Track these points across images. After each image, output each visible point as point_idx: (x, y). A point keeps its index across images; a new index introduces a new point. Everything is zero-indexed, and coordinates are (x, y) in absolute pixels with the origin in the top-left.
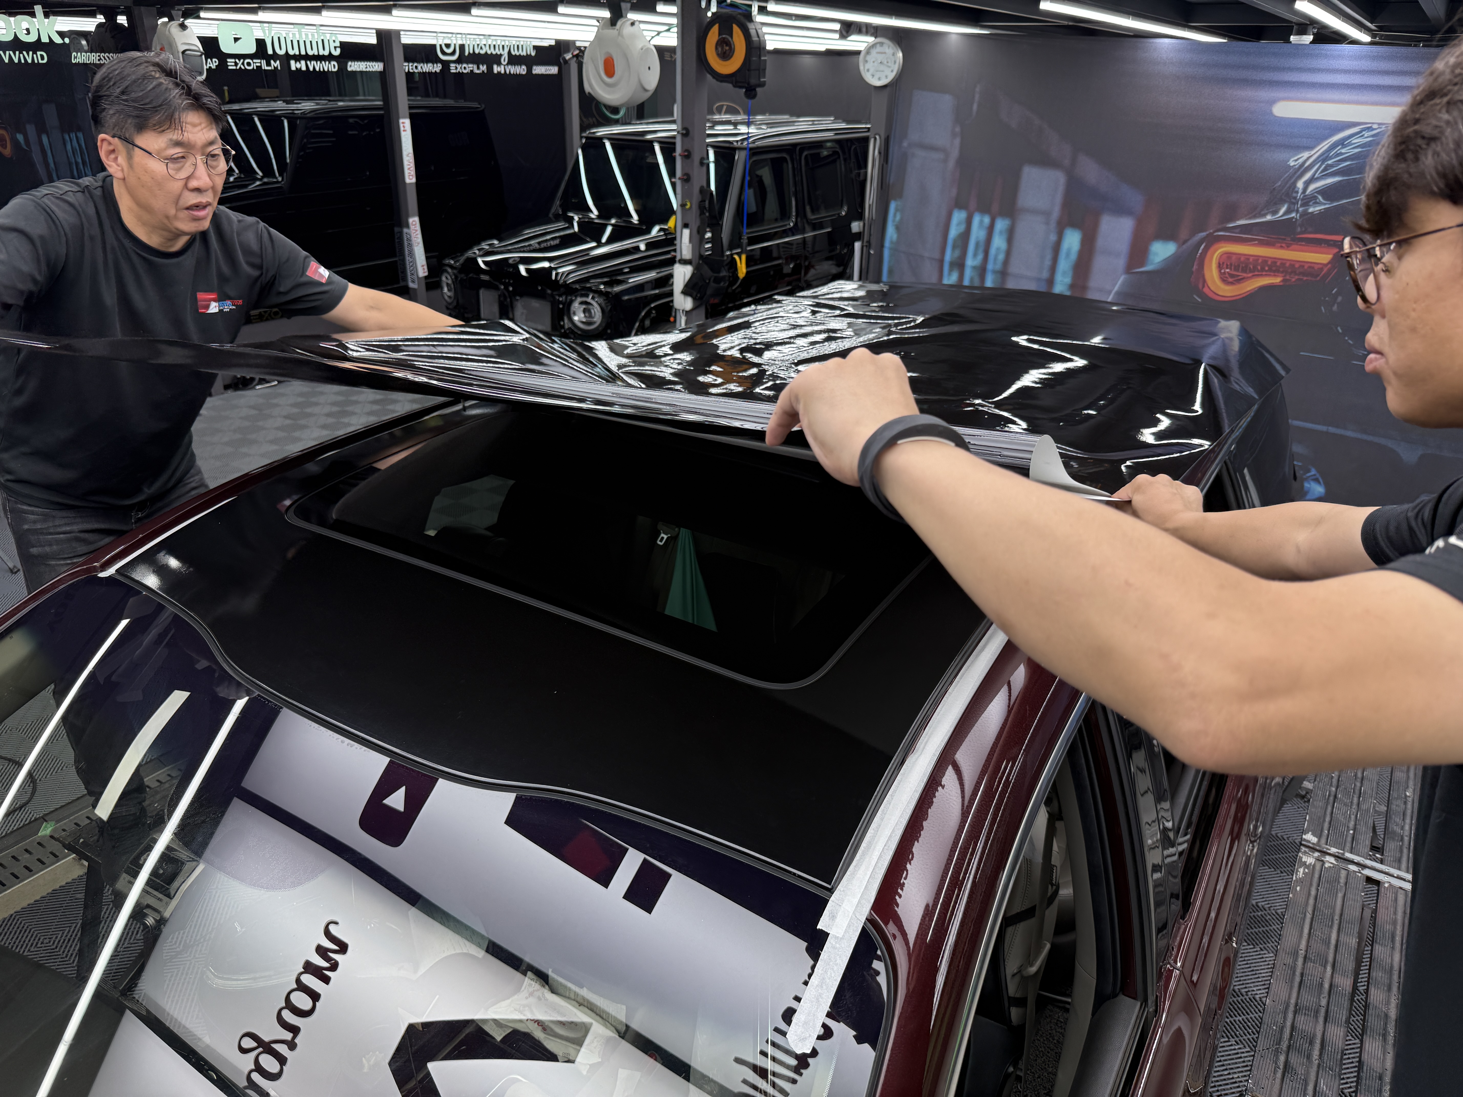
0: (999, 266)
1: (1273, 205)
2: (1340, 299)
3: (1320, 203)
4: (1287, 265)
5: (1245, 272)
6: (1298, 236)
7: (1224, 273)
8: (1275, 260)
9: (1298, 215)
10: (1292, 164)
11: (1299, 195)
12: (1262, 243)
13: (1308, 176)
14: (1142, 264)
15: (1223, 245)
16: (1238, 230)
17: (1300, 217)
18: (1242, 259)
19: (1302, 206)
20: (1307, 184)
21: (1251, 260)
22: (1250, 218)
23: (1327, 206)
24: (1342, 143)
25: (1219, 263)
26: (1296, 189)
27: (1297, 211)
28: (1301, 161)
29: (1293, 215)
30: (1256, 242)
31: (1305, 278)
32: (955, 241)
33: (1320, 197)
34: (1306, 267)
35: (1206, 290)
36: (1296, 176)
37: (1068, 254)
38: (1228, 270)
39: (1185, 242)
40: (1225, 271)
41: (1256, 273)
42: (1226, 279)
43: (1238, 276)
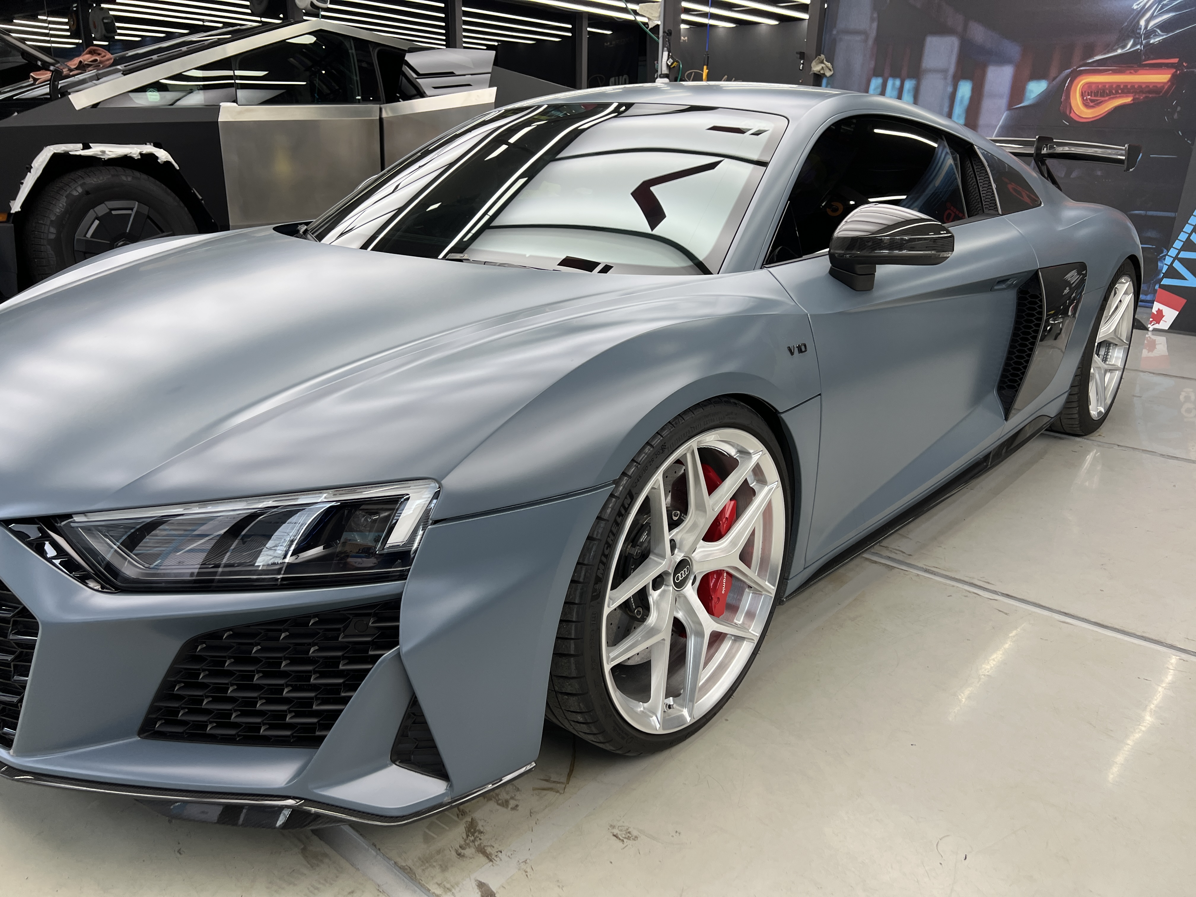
1: (1121, 42)
2: (1179, 109)
3: (1160, 35)
4: (1136, 87)
5: (1104, 97)
6: (1144, 63)
7: (1087, 99)
8: (1126, 85)
9: (1142, 46)
10: (1135, 7)
11: (1142, 31)
12: (1115, 72)
13: (1148, 15)
14: (1021, 101)
15: (1084, 77)
16: (1095, 65)
17: (1143, 48)
18: (1101, 86)
19: (1144, 40)
20: (1148, 22)
21: (1107, 87)
22: (1105, 54)
23: (1164, 37)
25: (1082, 92)
26: (1140, 27)
27: (1141, 44)
28: (1142, 4)
29: (1139, 47)
30: (1111, 72)
31: (1151, 95)
33: (1159, 31)
34: (1151, 87)
35: (1072, 115)
36: (1138, 17)
37: (962, 100)
38: (1089, 97)
39: (1054, 79)
40: (1087, 98)
41: (1112, 96)
42: (1087, 104)
43: (1097, 100)
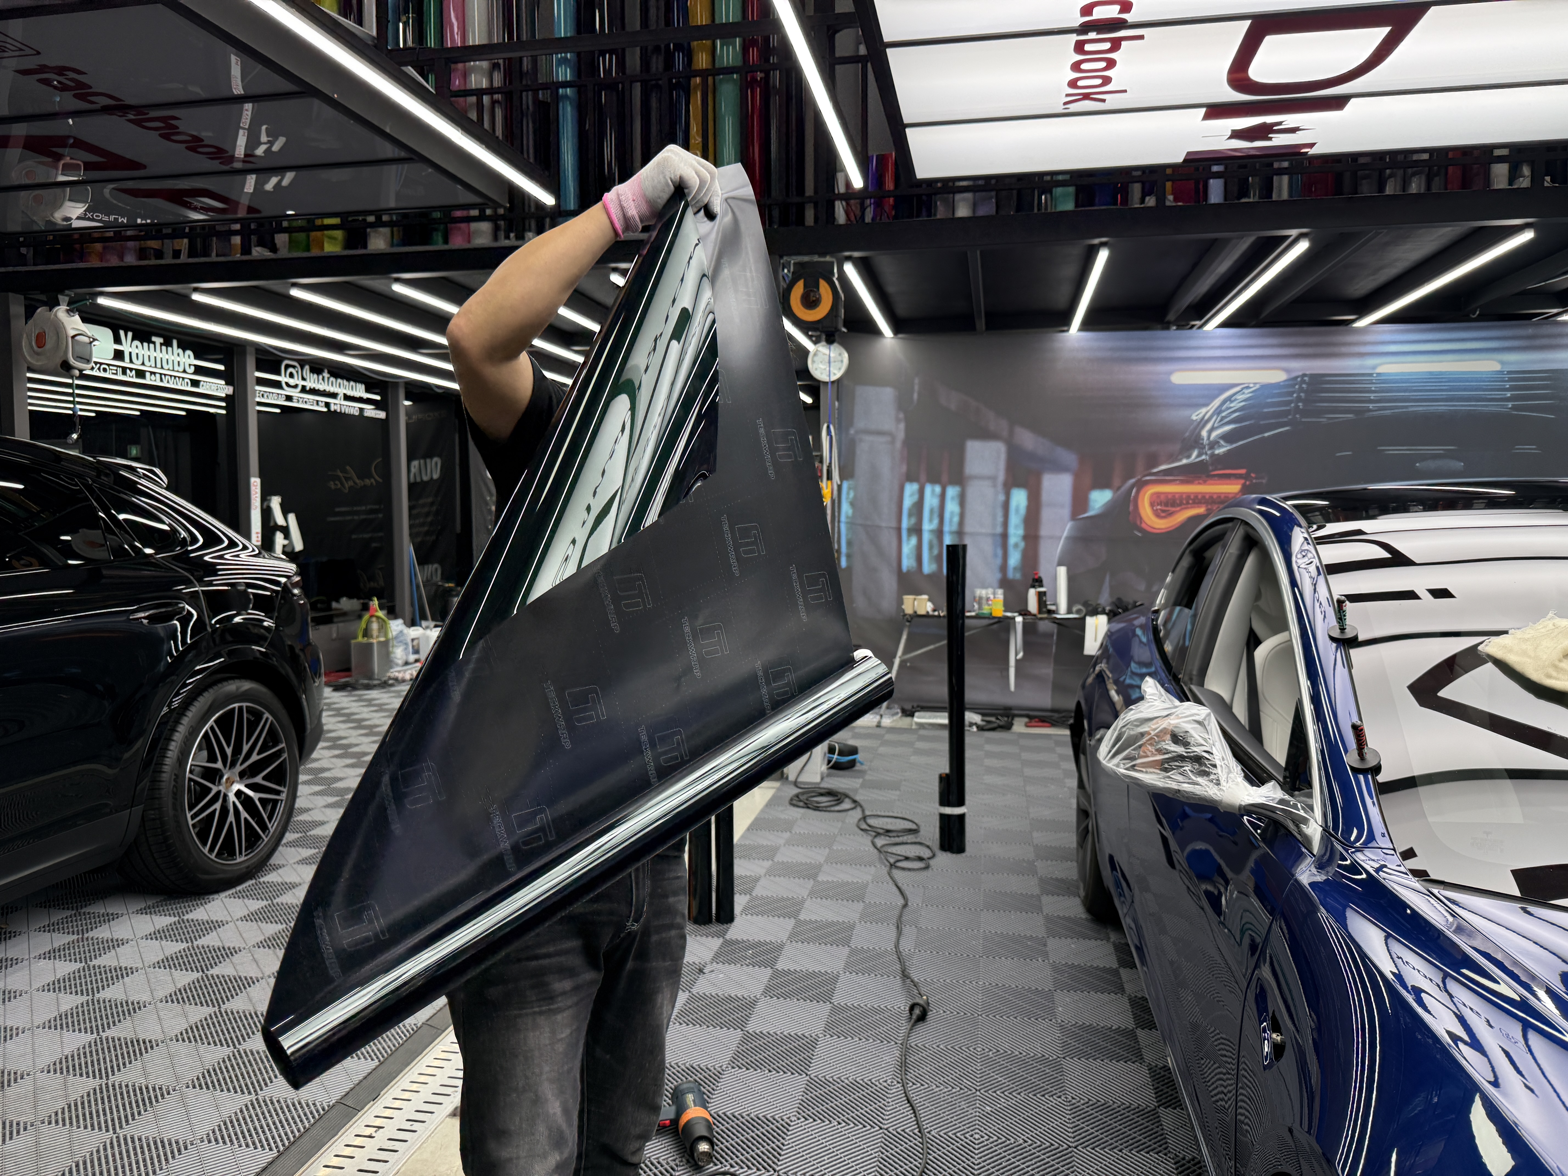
0: (955, 527)
1: (1185, 451)
3: (1223, 446)
4: (1207, 497)
5: (1173, 507)
6: (1211, 473)
7: (1157, 509)
8: (1196, 495)
9: (1207, 457)
10: (1194, 417)
11: (1205, 441)
12: (1183, 482)
13: (1209, 426)
14: (1085, 510)
15: (1152, 487)
16: (1161, 474)
17: (1209, 458)
18: (1170, 496)
19: (1208, 450)
20: (1210, 432)
21: (1177, 496)
22: (1170, 463)
23: (1228, 448)
24: (1229, 399)
25: (1151, 503)
26: (1202, 437)
27: (1206, 454)
28: (1201, 416)
29: (1204, 457)
30: (1177, 482)
32: (910, 509)
33: (1222, 442)
34: (1222, 497)
35: (1142, 525)
36: (1200, 427)
37: (1017, 510)
38: (1159, 507)
39: (1119, 488)
41: (1182, 507)
42: (1158, 514)
43: (1167, 511)
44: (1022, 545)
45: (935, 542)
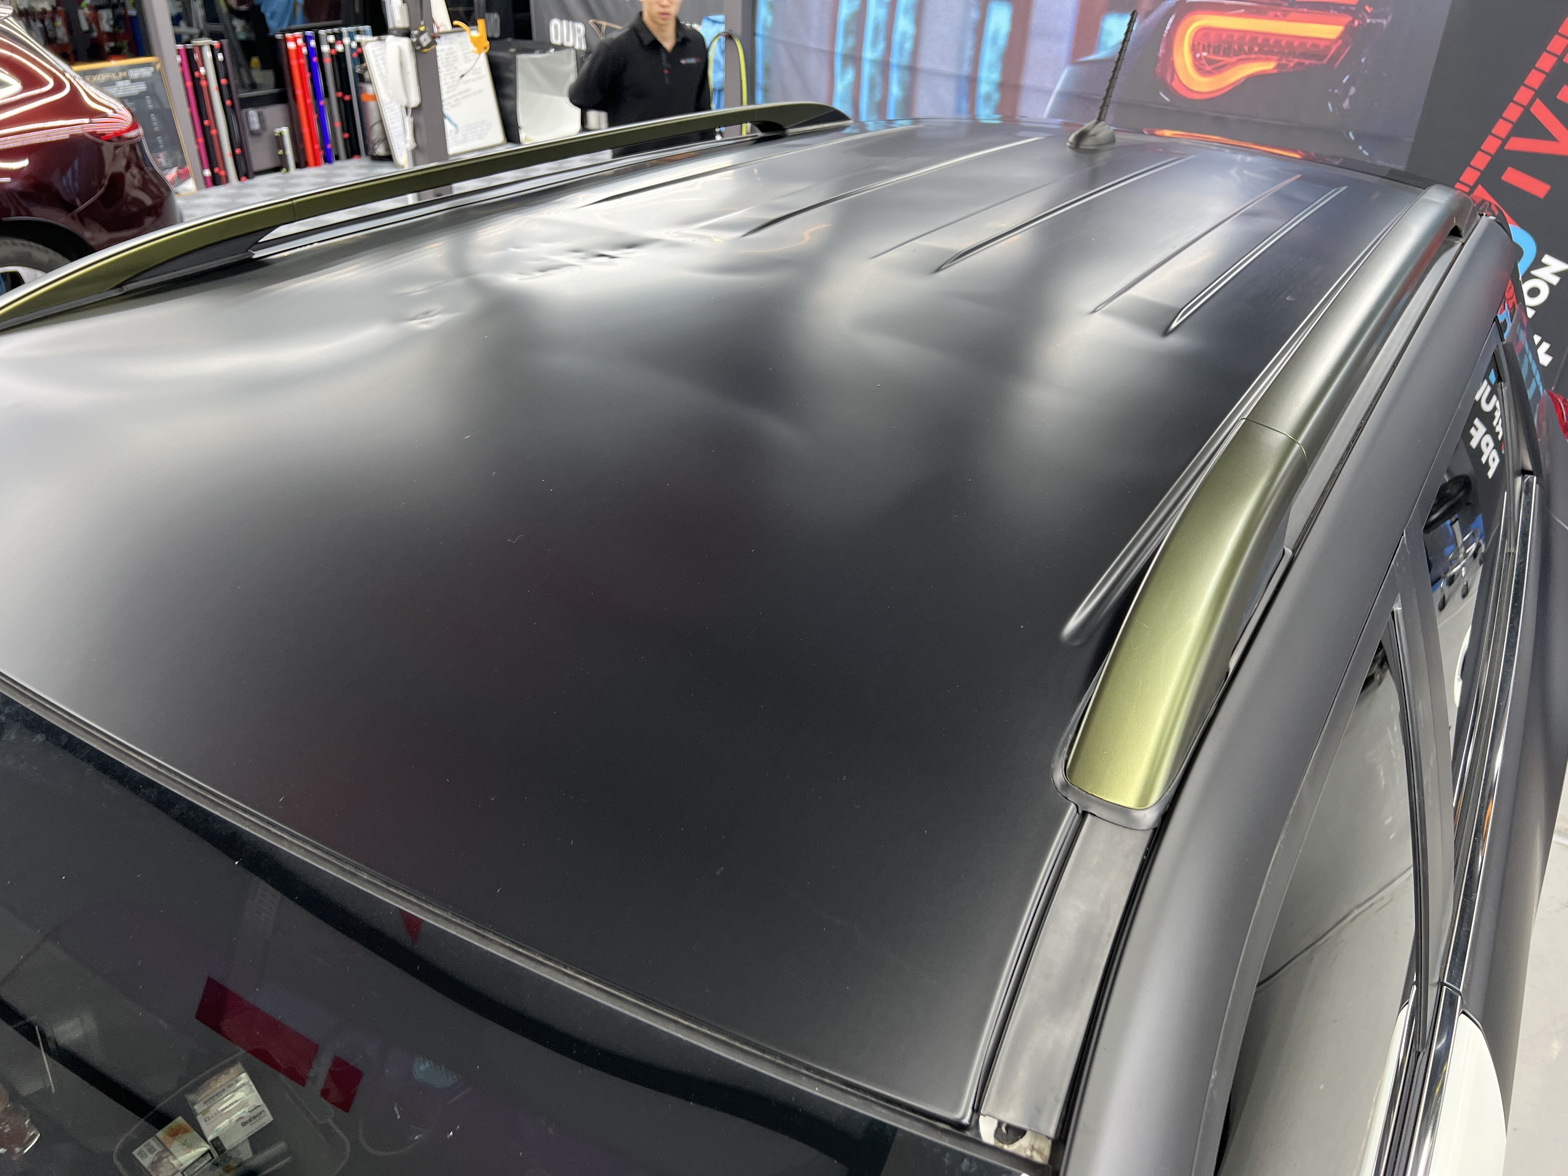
0: (905, 60)
2: (1352, 91)
4: (1283, 43)
5: (1228, 55)
7: (1200, 58)
8: (1267, 36)
12: (1250, 12)
14: (1091, 50)
15: (1198, 16)
18: (1225, 36)
21: (1235, 38)
25: (1193, 44)
30: (1242, 11)
31: (1307, 62)
32: (847, 24)
34: (1308, 46)
35: (1175, 84)
37: (995, 39)
38: (1205, 54)
40: (1201, 55)
41: (1243, 56)
42: (1201, 67)
43: (1219, 61)
44: (996, 96)
45: (879, 79)
